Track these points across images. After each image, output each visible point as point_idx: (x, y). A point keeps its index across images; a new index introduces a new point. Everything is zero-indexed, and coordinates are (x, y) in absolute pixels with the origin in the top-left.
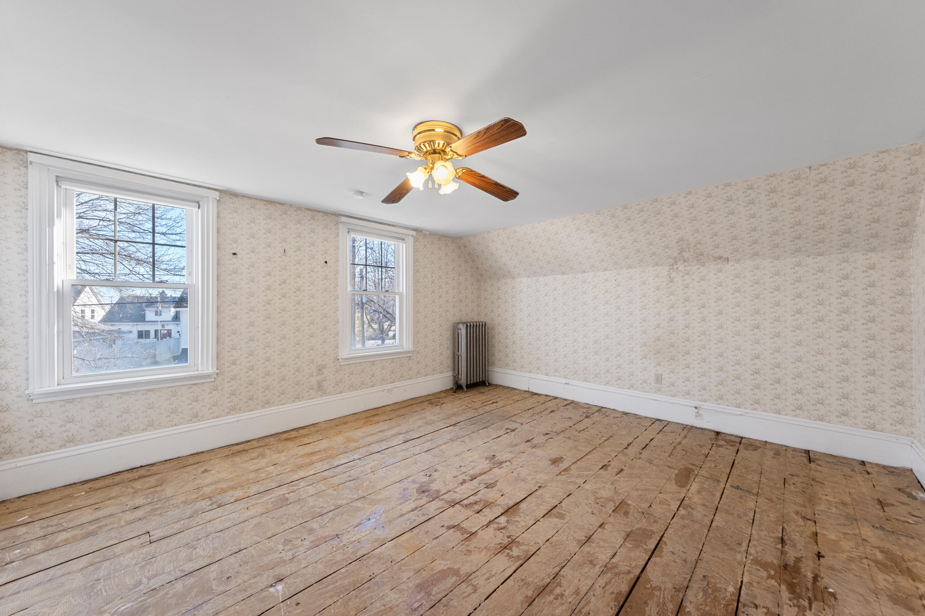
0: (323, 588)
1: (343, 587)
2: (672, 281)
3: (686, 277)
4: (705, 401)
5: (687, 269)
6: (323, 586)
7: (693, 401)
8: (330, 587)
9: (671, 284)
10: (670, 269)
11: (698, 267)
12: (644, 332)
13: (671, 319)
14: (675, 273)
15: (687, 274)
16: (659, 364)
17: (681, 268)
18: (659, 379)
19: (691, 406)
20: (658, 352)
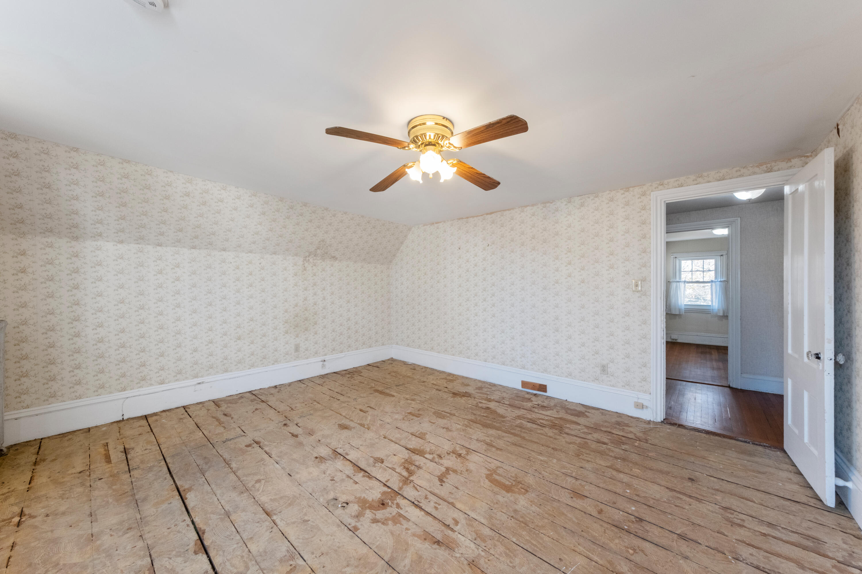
0: (537, 548)
1: (529, 534)
2: (305, 270)
3: (314, 267)
4: (326, 355)
5: (314, 261)
6: (535, 548)
7: (319, 358)
8: (534, 543)
9: (305, 272)
10: (304, 260)
11: (321, 261)
12: (286, 311)
13: (305, 299)
14: (307, 263)
15: (315, 265)
16: (297, 336)
17: (311, 260)
18: (297, 349)
19: (319, 362)
20: (297, 326)
